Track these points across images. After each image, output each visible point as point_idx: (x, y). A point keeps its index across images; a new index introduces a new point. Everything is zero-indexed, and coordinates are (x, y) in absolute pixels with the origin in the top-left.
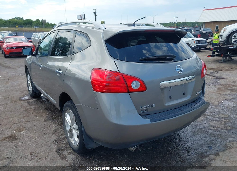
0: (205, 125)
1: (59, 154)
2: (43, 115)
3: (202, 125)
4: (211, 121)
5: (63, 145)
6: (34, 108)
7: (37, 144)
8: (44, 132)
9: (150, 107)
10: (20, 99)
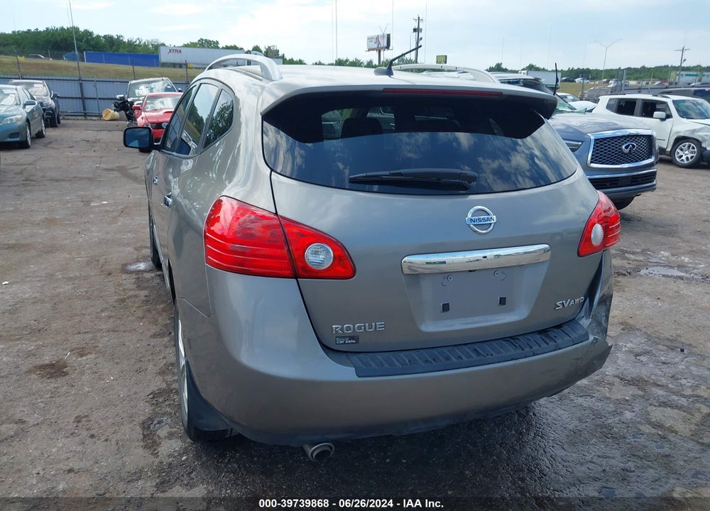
0: (628, 415)
1: (145, 433)
2: (160, 320)
3: (616, 413)
4: (655, 406)
5: (168, 410)
6: (146, 296)
7: (106, 395)
8: (139, 365)
9: (367, 330)
10: (124, 270)
